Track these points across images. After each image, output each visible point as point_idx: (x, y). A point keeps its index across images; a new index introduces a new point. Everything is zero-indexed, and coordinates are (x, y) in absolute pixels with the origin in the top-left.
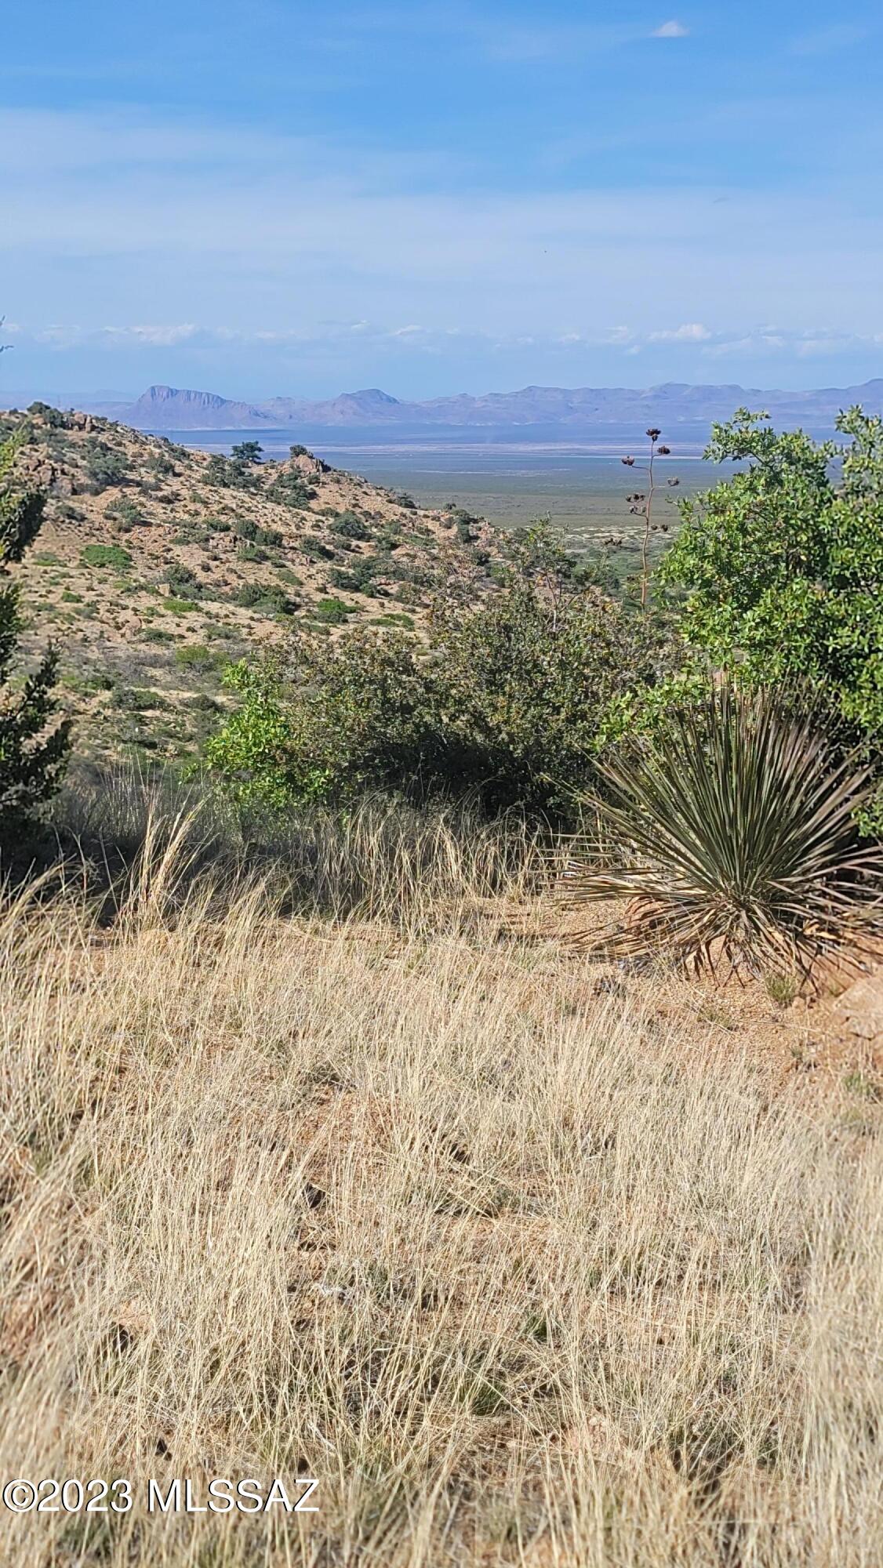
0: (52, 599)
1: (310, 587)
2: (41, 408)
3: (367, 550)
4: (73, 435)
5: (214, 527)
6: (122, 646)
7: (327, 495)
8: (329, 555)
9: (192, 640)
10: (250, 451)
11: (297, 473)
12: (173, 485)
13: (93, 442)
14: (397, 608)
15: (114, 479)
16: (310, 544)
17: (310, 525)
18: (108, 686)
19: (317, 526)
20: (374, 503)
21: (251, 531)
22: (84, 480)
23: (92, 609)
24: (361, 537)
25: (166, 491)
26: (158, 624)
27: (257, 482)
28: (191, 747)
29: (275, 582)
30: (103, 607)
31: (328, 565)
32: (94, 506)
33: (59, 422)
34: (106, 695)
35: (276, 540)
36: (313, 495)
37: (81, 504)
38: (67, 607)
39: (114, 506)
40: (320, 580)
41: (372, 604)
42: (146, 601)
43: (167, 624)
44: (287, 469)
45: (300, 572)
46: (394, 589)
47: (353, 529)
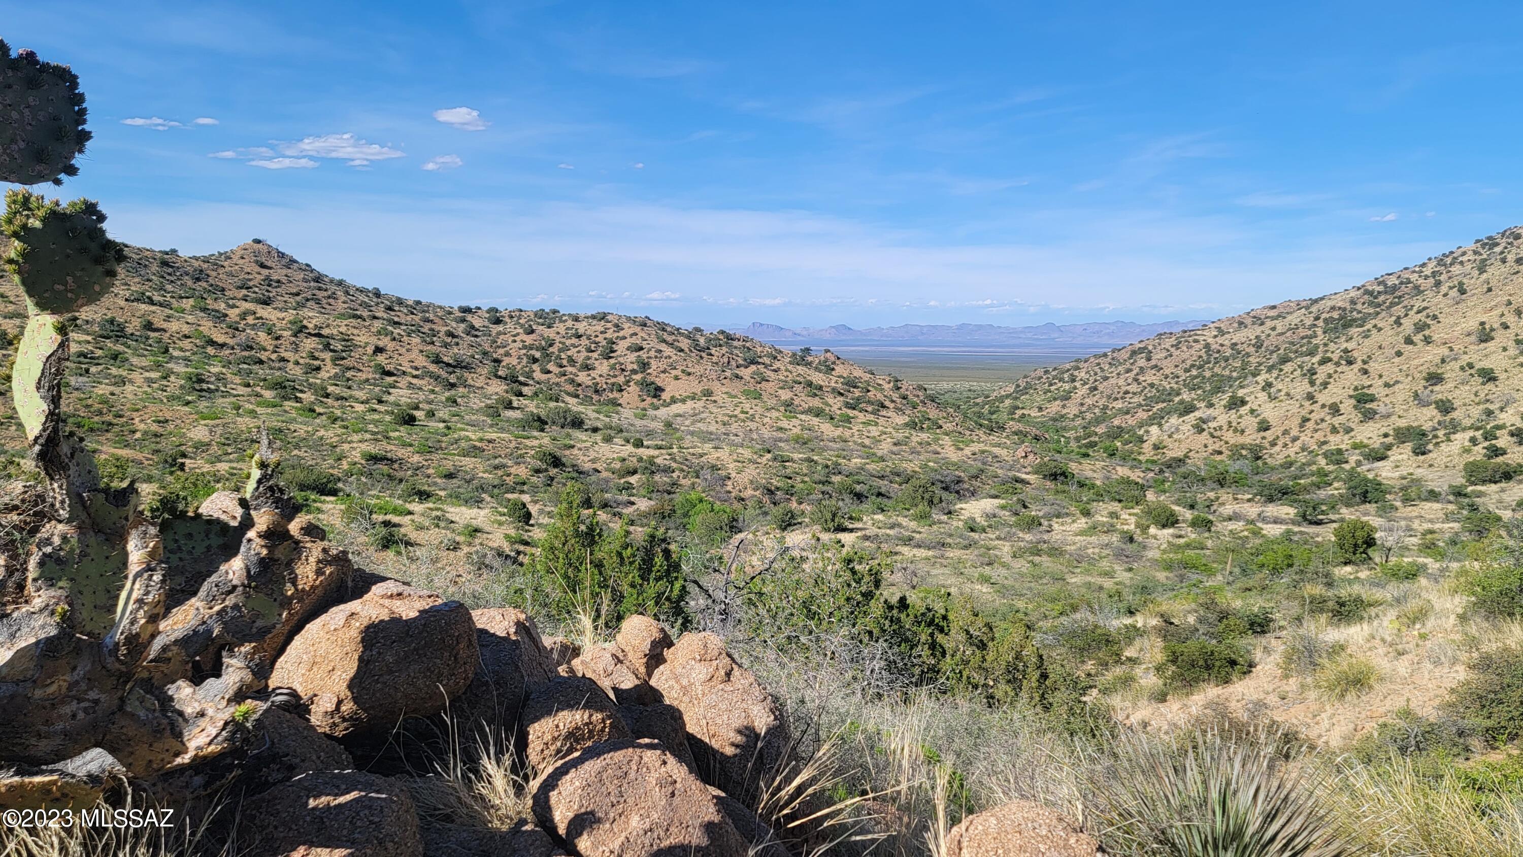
0: (736, 413)
1: (835, 408)
2: (722, 332)
3: (857, 393)
4: (735, 343)
5: (795, 382)
6: (766, 433)
7: (839, 369)
8: (842, 394)
9: (795, 431)
10: (807, 350)
11: (826, 360)
12: (777, 365)
13: (744, 346)
14: (872, 417)
15: (753, 362)
16: (834, 390)
17: (833, 381)
18: (769, 452)
19: (836, 382)
20: (858, 373)
21: (810, 384)
22: (741, 362)
23: (753, 417)
24: (855, 387)
25: (775, 367)
26: (780, 424)
27: (810, 364)
28: (806, 479)
29: (821, 405)
30: (757, 416)
31: (842, 399)
32: (746, 373)
33: (730, 338)
34: (769, 456)
35: (820, 388)
36: (833, 369)
37: (742, 372)
38: (742, 416)
39: (754, 373)
40: (839, 405)
41: (861, 415)
42: (775, 414)
43: (784, 424)
44: (822, 358)
45: (830, 401)
46: (870, 409)
47: (851, 384)
